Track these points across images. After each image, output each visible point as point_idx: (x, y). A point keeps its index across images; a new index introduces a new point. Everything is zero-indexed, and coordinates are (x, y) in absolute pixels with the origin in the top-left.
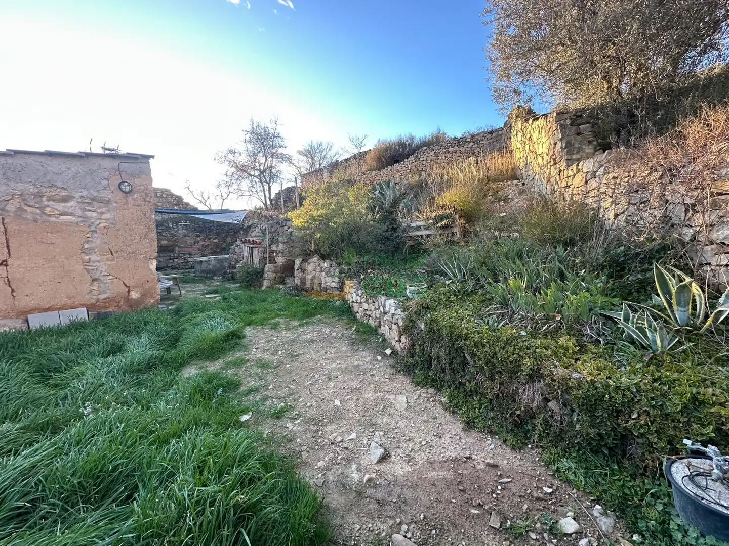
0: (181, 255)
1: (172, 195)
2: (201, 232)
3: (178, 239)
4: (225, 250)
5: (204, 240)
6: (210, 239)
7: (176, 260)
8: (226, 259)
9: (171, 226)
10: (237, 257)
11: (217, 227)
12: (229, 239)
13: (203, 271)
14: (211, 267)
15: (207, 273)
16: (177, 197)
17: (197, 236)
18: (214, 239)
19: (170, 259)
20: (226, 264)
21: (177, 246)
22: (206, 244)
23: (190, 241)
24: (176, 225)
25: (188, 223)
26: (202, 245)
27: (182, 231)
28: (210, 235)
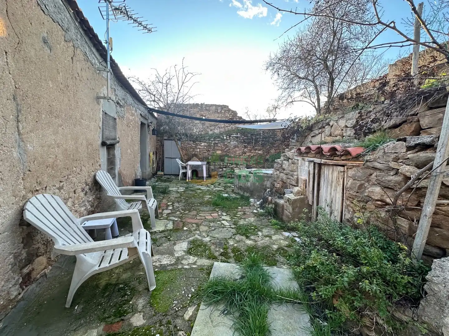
0: (229, 164)
1: (229, 110)
2: (248, 143)
3: (229, 149)
4: (268, 163)
5: (250, 151)
6: (256, 150)
7: (224, 169)
8: (269, 177)
9: (225, 138)
10: (284, 177)
11: (263, 139)
12: (273, 151)
13: (240, 188)
14: (249, 184)
15: (244, 191)
16: (233, 112)
17: (245, 147)
18: (259, 150)
19: (220, 168)
20: (268, 184)
21: (227, 155)
22: (252, 155)
23: (239, 152)
24: (230, 137)
25: (239, 135)
26: (249, 156)
27: (233, 143)
28: (256, 146)
